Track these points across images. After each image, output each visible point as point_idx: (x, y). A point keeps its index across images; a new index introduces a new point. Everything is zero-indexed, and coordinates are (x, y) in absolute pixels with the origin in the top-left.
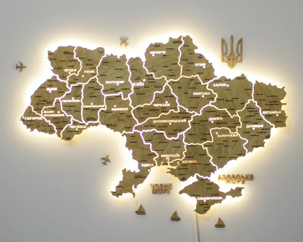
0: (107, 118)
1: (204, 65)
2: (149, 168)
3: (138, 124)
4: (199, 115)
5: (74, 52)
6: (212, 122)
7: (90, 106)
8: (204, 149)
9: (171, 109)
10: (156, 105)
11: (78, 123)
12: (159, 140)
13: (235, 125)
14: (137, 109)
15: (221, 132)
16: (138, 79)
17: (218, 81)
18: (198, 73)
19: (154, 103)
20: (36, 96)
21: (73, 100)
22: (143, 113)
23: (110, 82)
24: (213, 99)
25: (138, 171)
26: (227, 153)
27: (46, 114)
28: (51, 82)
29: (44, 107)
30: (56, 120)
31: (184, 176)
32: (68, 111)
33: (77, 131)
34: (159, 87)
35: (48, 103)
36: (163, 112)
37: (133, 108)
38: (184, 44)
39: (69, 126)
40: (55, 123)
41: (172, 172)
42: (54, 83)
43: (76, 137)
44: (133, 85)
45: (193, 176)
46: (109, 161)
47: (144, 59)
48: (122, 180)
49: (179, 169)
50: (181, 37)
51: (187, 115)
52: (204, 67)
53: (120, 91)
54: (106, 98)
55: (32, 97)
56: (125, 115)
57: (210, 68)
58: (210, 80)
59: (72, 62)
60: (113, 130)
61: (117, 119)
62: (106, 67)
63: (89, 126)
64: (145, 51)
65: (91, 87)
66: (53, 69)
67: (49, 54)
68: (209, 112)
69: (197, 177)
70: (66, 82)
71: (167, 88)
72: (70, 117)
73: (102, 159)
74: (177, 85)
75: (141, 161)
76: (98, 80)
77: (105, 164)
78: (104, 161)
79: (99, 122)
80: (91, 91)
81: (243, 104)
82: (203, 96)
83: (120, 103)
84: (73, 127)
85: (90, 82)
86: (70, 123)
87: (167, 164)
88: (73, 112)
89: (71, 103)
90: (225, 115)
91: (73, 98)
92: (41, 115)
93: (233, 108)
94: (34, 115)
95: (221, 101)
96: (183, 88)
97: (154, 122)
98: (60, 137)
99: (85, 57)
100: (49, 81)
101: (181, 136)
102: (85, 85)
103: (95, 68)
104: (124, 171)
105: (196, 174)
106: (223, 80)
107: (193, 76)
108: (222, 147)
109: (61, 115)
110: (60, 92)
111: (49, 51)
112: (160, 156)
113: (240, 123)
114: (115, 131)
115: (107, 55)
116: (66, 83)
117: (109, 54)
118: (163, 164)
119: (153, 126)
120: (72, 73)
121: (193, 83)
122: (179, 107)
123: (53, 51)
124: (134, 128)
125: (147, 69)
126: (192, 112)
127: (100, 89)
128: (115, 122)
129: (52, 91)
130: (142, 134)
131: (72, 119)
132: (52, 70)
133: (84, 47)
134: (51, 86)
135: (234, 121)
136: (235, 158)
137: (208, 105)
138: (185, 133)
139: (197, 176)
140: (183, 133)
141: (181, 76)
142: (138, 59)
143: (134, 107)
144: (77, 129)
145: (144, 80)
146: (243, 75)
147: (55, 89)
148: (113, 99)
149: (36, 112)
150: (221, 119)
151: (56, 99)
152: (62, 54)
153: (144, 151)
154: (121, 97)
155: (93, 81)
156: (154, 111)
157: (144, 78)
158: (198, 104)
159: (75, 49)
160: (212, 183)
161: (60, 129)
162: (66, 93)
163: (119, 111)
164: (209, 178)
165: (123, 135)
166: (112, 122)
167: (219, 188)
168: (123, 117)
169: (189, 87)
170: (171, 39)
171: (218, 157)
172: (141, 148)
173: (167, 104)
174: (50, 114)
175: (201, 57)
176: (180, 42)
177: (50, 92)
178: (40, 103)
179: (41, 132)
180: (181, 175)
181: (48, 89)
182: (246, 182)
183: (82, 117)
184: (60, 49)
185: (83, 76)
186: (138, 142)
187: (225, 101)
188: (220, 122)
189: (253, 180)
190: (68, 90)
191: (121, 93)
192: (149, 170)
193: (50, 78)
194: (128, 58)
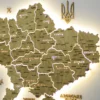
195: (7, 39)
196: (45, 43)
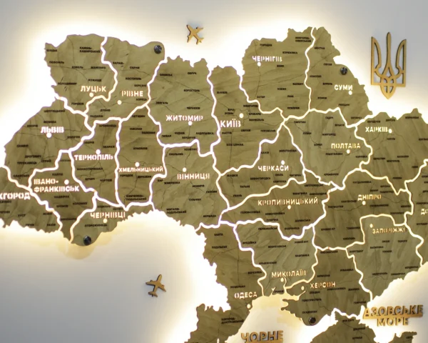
0: (167, 196)
1: (349, 88)
2: (249, 301)
3: (229, 209)
4: (341, 189)
5: (102, 49)
6: (364, 203)
7: (133, 170)
8: (349, 257)
9: (292, 176)
10: (264, 169)
11: (109, 206)
12: (267, 242)
13: (402, 210)
14: (228, 175)
15: (379, 223)
16: (230, 113)
17: (374, 122)
18: (340, 105)
19: (260, 164)
20: (19, 146)
21: (98, 155)
22: (238, 185)
23: (175, 118)
24: (365, 157)
25: (227, 307)
26: (390, 264)
27: (39, 186)
28: (50, 115)
29: (36, 171)
30: (61, 201)
31: (313, 315)
32: (87, 181)
33: (105, 225)
34: (269, 131)
35: (43, 161)
36: (276, 182)
37: (220, 175)
38: (315, 44)
39: (88, 214)
40: (59, 207)
41: (292, 307)
42: (57, 117)
43: (103, 236)
44: (220, 125)
45: (330, 315)
46: (162, 288)
47: (241, 72)
48: (195, 328)
49: (304, 300)
50: (310, 29)
51: (320, 190)
52: (350, 93)
53: (194, 138)
54: (167, 153)
55: (7, 147)
56: (204, 189)
57: (361, 95)
58: (360, 118)
59: (97, 70)
60: (179, 222)
61: (187, 197)
62: (168, 86)
63: (131, 212)
64: (243, 56)
65: (136, 126)
66: (55, 84)
67: (47, 50)
68: (359, 183)
69: (337, 315)
70: (84, 114)
71: (284, 132)
72: (91, 194)
73: (147, 284)
74: (303, 127)
75: (234, 287)
76: (151, 114)
77: (152, 294)
78: (151, 289)
79: (152, 204)
80: (137, 135)
81: (416, 167)
82: (348, 152)
83: (194, 164)
84: (97, 215)
85: (133, 116)
86: (91, 207)
87: (282, 292)
88: (97, 181)
89: (93, 161)
90: (385, 190)
91: (98, 152)
92: (29, 188)
93: (399, 176)
94: (13, 189)
95: (379, 162)
96: (313, 133)
97: (259, 203)
98: (69, 239)
99: (124, 61)
100: (47, 110)
101: (309, 232)
102: (123, 123)
103: (146, 86)
104: (200, 309)
105: (335, 310)
106: (383, 119)
107: (330, 110)
108: (381, 253)
109: (71, 189)
110: (72, 137)
111: (47, 44)
112: (269, 275)
113: (410, 206)
114: (183, 224)
115: (169, 58)
116: (84, 118)
117: (174, 58)
118: (275, 292)
119: (257, 213)
120: (95, 94)
121: (331, 123)
122: (306, 172)
123: (56, 44)
124: (221, 217)
125: (247, 93)
126: (329, 184)
127: (154, 133)
128: (184, 205)
129: (53, 134)
130: (238, 230)
131: (96, 196)
132: (53, 86)
133: (122, 40)
134: (51, 123)
135: (401, 200)
136: (402, 275)
137: (356, 169)
138: (315, 226)
139: (336, 313)
140: (313, 225)
141: (310, 110)
142: (229, 70)
143: (222, 172)
144: (105, 221)
145: (241, 116)
146: (415, 110)
147: (61, 130)
148: (182, 154)
149: (16, 182)
150: (378, 196)
151: (61, 152)
152: (77, 51)
153: (240, 264)
154: (196, 149)
155: (141, 115)
156: (259, 180)
157: (242, 112)
158: (340, 168)
159: (103, 43)
160: (363, 328)
161: (67, 220)
162: (84, 138)
163: (191, 181)
164: (357, 318)
165: (198, 233)
166: (179, 203)
167: (374, 336)
168: (201, 194)
169: (324, 132)
170: (291, 32)
171: (374, 274)
172: (233, 258)
173: (283, 167)
174: (49, 185)
175: (344, 71)
176: (309, 40)
177: (49, 135)
178: (28, 160)
179: (27, 228)
180: (308, 312)
181: (44, 129)
182: (410, 320)
183: (117, 194)
184: (72, 39)
185: (119, 102)
186: (229, 247)
187: (385, 161)
188: (377, 204)
189: (421, 316)
190: (89, 133)
191: (196, 141)
192: (249, 306)
193: (49, 104)
194: (211, 67)
195: (207, 134)
196: (339, 153)
